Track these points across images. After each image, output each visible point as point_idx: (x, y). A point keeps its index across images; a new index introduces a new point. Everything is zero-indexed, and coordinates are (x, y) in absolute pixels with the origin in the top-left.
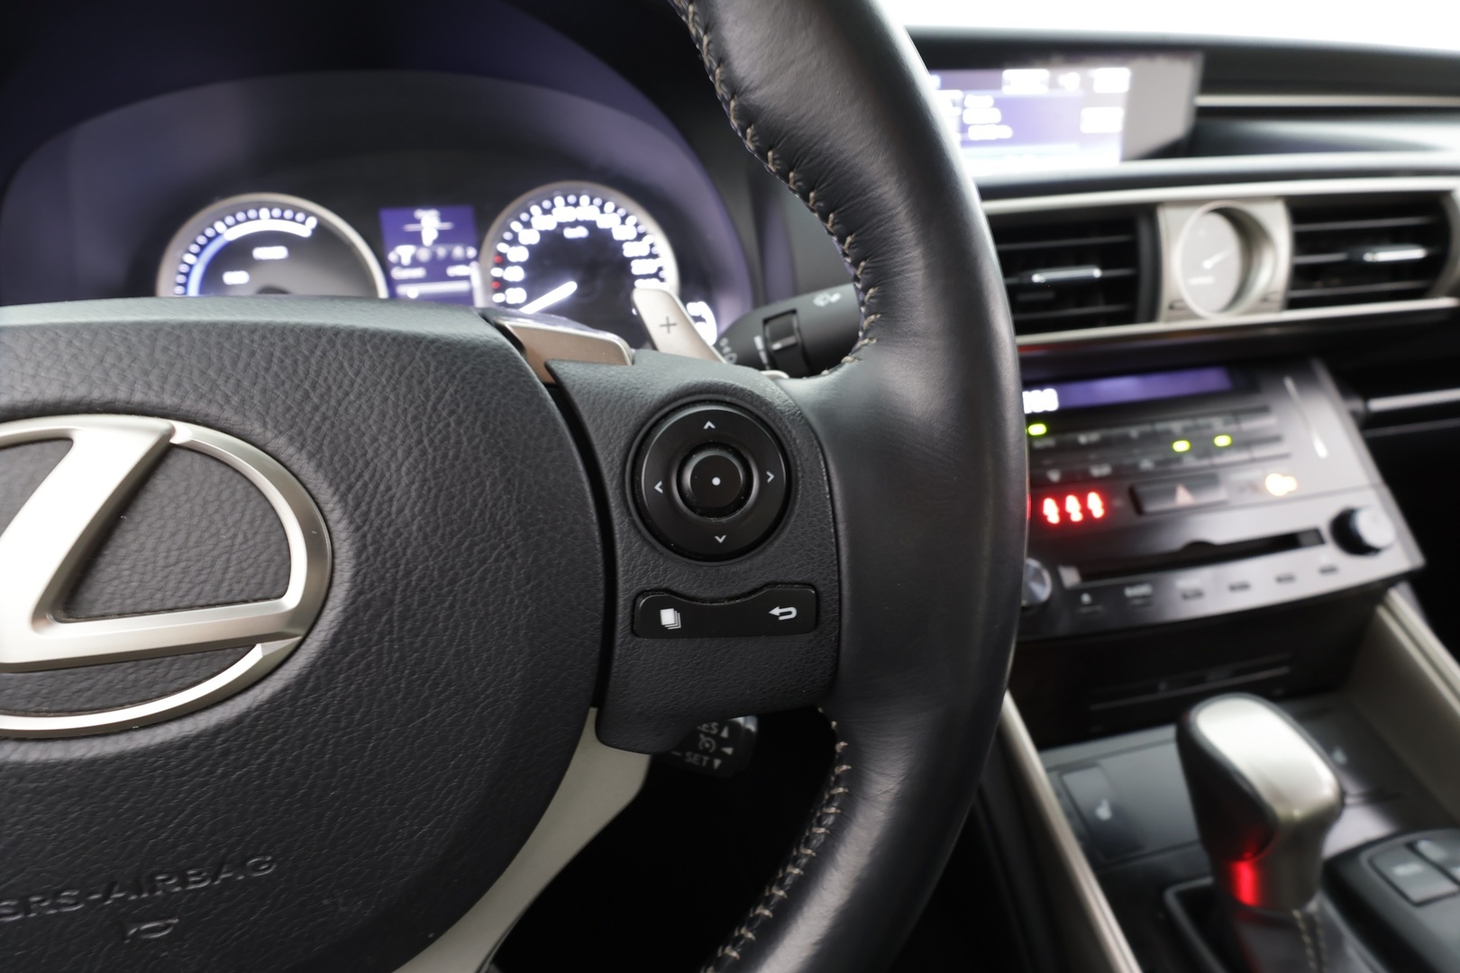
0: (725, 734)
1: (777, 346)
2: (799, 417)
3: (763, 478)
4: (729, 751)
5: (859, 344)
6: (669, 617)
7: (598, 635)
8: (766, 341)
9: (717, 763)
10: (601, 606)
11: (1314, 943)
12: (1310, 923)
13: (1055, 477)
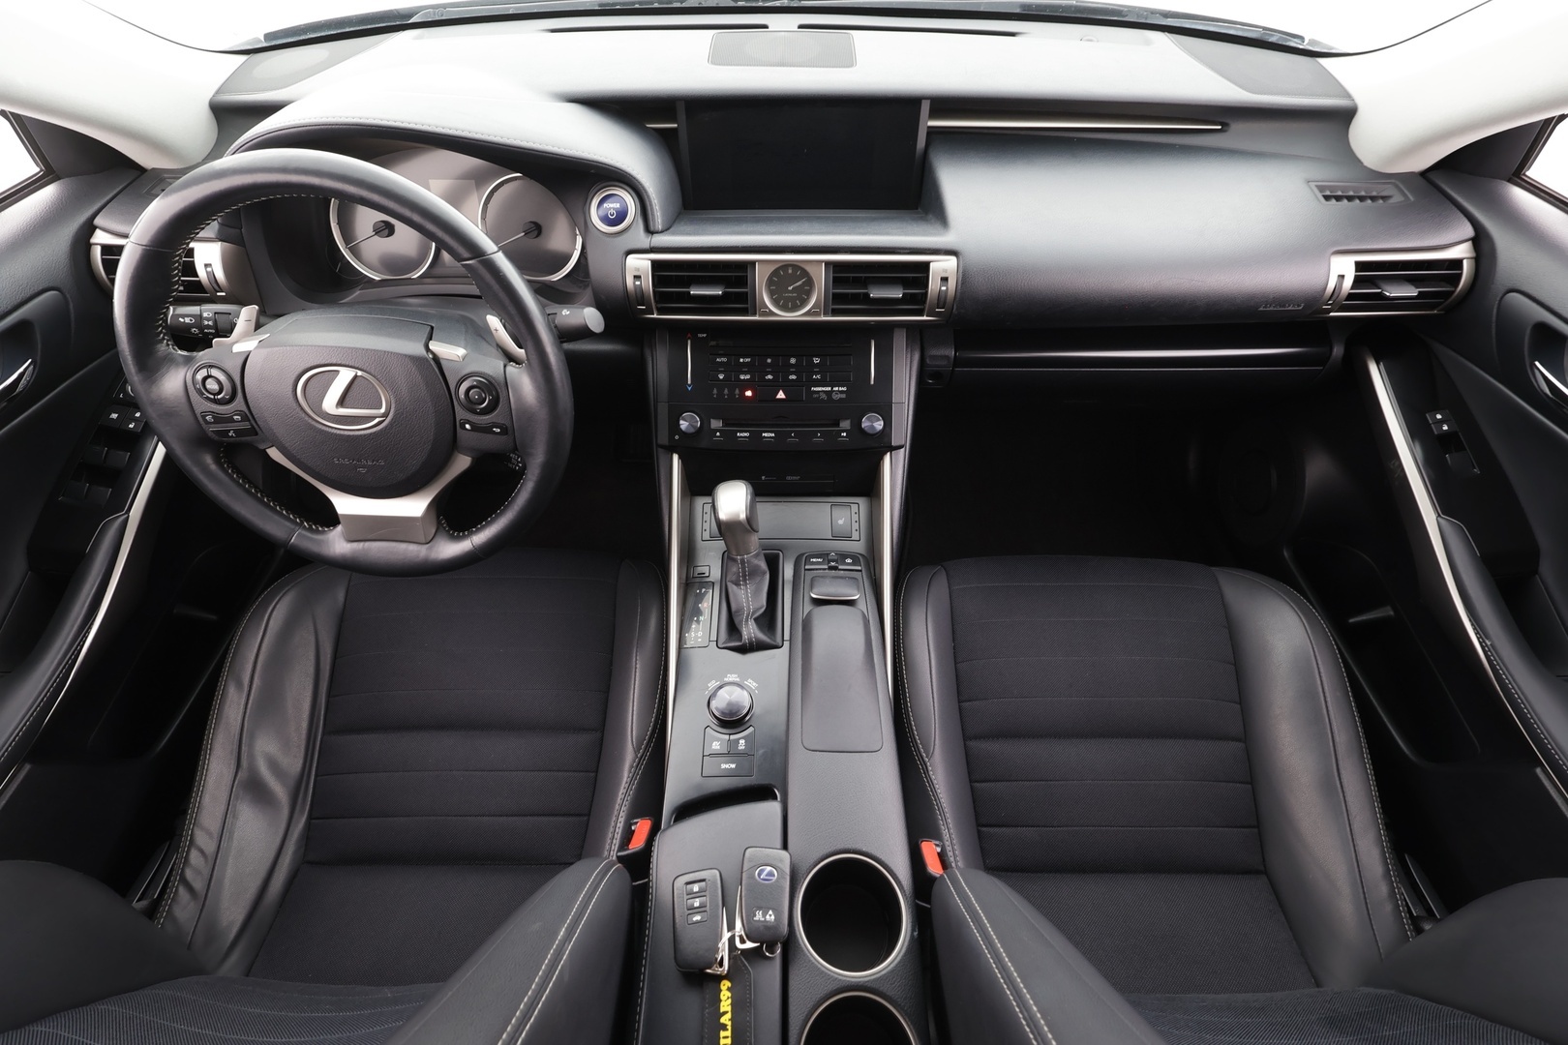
3: (489, 397)
6: (468, 426)
10: (452, 421)
11: (743, 568)
12: (743, 561)
13: (721, 377)
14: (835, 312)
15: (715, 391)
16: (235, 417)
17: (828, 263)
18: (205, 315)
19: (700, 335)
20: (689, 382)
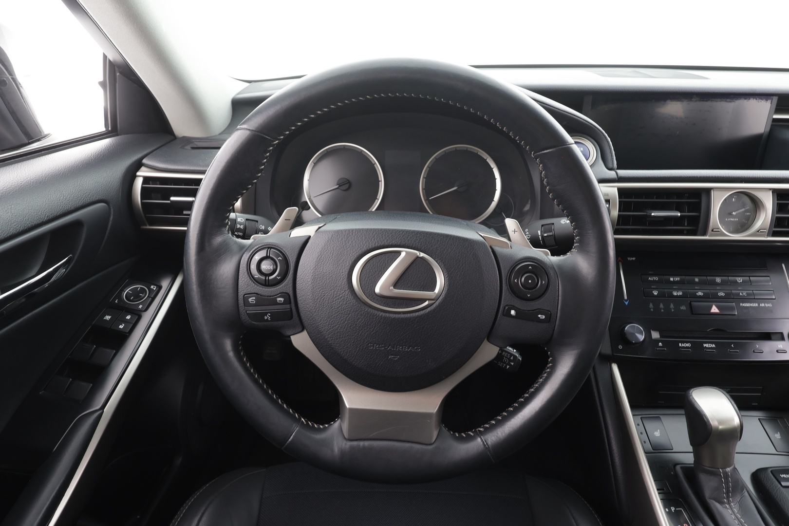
0: (512, 358)
1: (545, 235)
2: (552, 267)
3: (542, 282)
4: (512, 364)
5: (572, 250)
6: (513, 312)
7: (495, 313)
8: (541, 232)
9: (508, 367)
10: (497, 307)
11: (727, 483)
12: (726, 474)
13: (656, 293)
14: (775, 234)
15: (651, 305)
16: (279, 299)
17: (774, 191)
18: (239, 220)
19: (630, 259)
20: (626, 297)
